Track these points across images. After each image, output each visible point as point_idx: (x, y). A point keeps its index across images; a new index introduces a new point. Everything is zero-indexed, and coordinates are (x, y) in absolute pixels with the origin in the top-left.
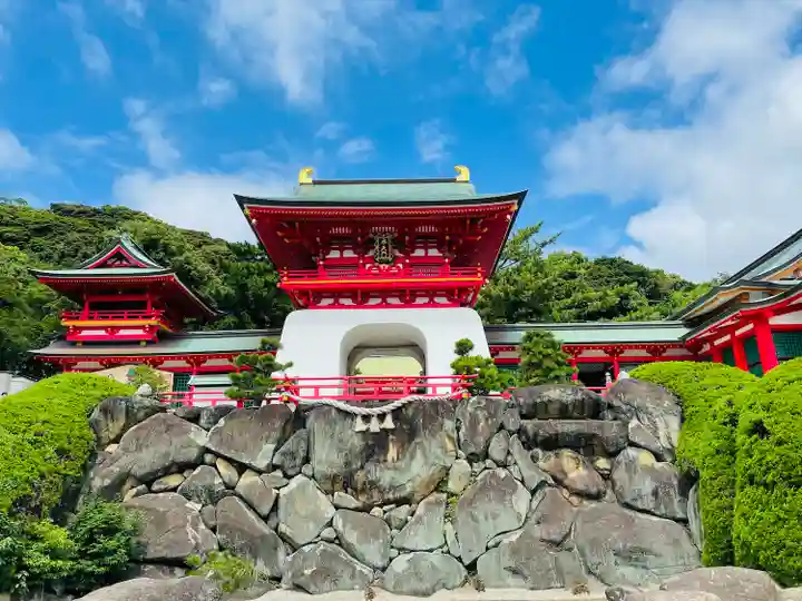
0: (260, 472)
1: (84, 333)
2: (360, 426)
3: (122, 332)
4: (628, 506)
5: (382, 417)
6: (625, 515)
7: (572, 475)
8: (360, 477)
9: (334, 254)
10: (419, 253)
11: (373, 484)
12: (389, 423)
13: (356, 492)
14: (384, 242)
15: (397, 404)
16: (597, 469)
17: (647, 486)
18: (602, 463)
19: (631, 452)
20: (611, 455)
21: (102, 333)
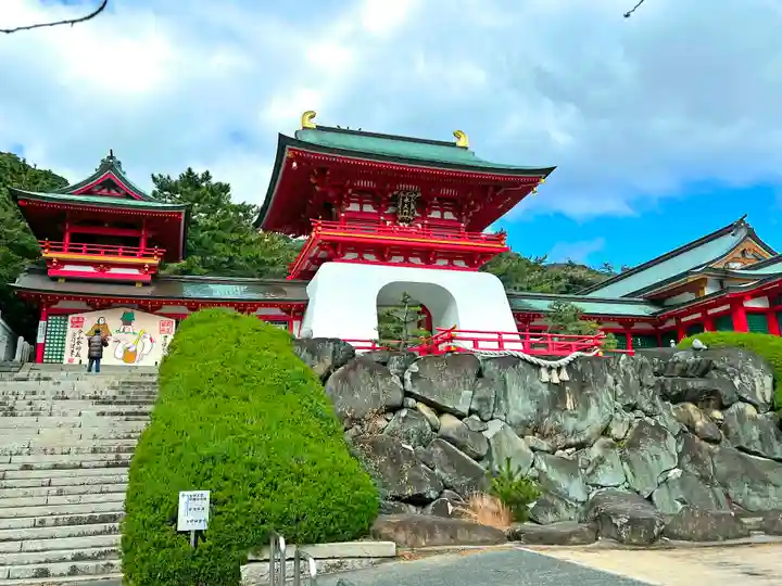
0: (460, 417)
1: (68, 268)
2: (545, 376)
3: (114, 271)
4: (741, 449)
5: (559, 369)
6: (741, 457)
7: (699, 424)
8: (548, 423)
9: (354, 207)
10: (436, 215)
11: (559, 430)
12: (565, 376)
13: (544, 436)
14: (407, 200)
15: (569, 358)
16: (713, 419)
17: (755, 432)
18: (717, 414)
19: (741, 405)
20: (722, 408)
21: (90, 269)
